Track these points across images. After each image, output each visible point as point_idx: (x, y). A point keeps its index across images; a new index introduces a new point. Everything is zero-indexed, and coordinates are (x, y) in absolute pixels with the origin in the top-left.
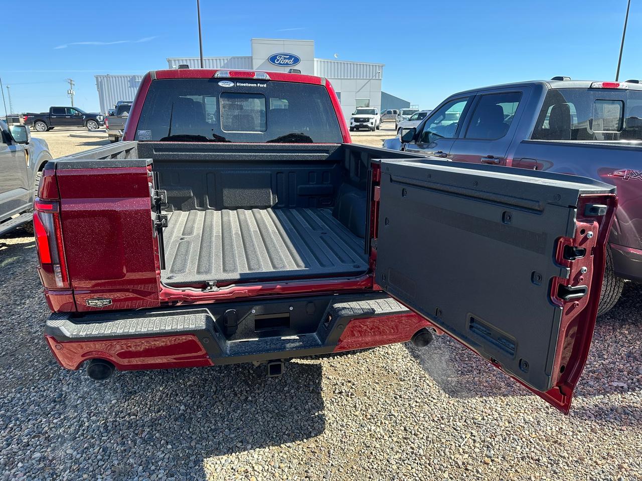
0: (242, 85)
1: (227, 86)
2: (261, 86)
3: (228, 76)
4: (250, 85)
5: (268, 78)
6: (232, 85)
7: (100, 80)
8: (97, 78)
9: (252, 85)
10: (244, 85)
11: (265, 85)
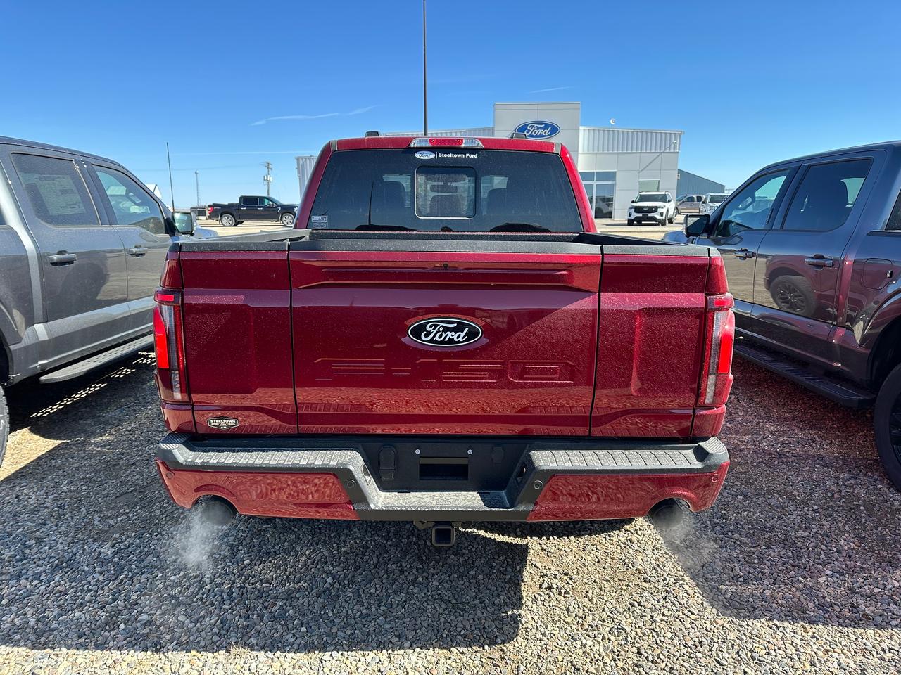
0: (445, 156)
1: (427, 158)
2: (471, 156)
3: (428, 144)
4: (456, 156)
5: (480, 145)
6: (432, 156)
7: (301, 163)
8: (298, 160)
9: (459, 156)
10: (448, 156)
11: (476, 156)
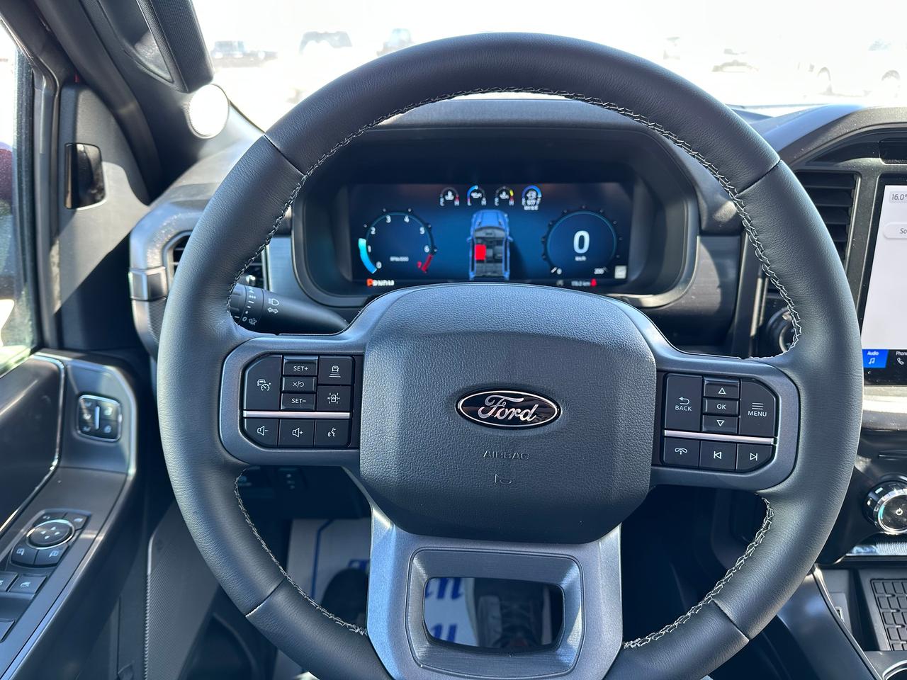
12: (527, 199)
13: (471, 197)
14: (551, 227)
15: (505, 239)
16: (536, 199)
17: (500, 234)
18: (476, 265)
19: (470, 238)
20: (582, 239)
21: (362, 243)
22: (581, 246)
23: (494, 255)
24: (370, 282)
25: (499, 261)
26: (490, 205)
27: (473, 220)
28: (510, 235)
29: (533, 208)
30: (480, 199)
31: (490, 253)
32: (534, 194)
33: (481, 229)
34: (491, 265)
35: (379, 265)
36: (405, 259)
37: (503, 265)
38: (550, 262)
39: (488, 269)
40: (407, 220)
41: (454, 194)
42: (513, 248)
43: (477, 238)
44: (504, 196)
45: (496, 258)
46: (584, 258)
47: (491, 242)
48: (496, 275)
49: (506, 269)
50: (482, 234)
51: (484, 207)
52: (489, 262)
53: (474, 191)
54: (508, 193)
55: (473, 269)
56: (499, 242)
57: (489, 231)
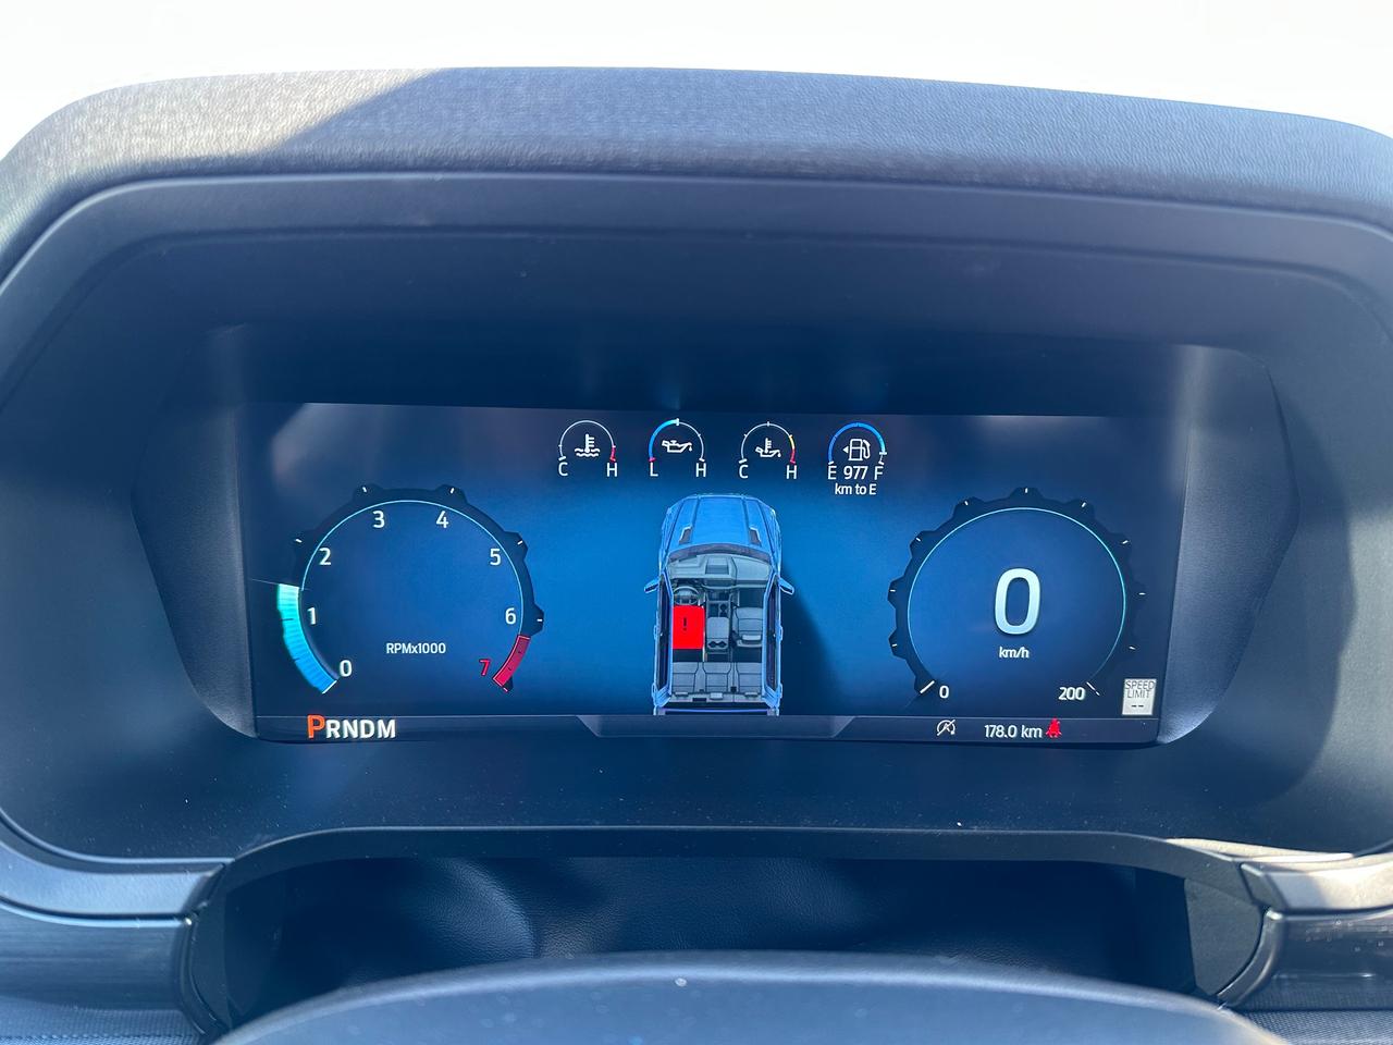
12: (842, 461)
13: (659, 449)
14: (919, 549)
15: (768, 588)
16: (871, 463)
17: (755, 571)
18: (673, 666)
19: (656, 582)
20: (1019, 589)
21: (288, 596)
22: (1016, 611)
23: (733, 636)
24: (316, 723)
25: (750, 655)
26: (722, 478)
27: (667, 524)
28: (783, 575)
29: (860, 490)
30: (689, 459)
31: (718, 629)
32: (865, 447)
33: (693, 554)
34: (723, 667)
35: (346, 668)
36: (440, 648)
37: (762, 667)
38: (915, 664)
39: (712, 680)
40: (442, 521)
41: (600, 441)
42: (794, 615)
43: (682, 582)
44: (766, 450)
45: (740, 644)
46: (1024, 652)
47: (723, 595)
48: (739, 699)
49: (771, 683)
50: (693, 569)
51: (704, 485)
52: (713, 658)
53: (671, 433)
54: (779, 442)
55: (663, 682)
56: (750, 597)
57: (718, 560)
